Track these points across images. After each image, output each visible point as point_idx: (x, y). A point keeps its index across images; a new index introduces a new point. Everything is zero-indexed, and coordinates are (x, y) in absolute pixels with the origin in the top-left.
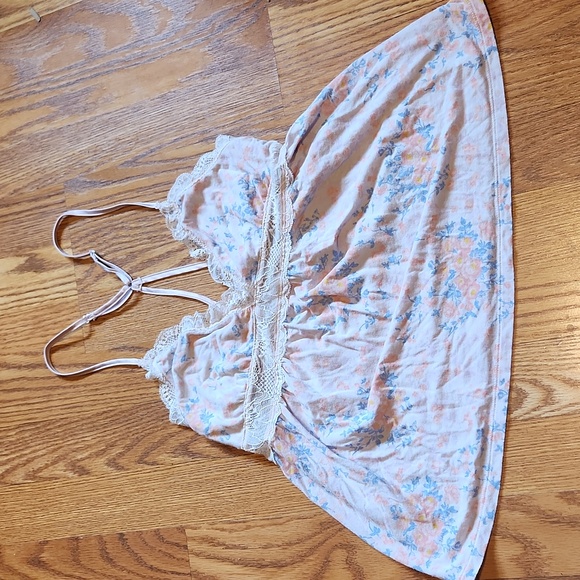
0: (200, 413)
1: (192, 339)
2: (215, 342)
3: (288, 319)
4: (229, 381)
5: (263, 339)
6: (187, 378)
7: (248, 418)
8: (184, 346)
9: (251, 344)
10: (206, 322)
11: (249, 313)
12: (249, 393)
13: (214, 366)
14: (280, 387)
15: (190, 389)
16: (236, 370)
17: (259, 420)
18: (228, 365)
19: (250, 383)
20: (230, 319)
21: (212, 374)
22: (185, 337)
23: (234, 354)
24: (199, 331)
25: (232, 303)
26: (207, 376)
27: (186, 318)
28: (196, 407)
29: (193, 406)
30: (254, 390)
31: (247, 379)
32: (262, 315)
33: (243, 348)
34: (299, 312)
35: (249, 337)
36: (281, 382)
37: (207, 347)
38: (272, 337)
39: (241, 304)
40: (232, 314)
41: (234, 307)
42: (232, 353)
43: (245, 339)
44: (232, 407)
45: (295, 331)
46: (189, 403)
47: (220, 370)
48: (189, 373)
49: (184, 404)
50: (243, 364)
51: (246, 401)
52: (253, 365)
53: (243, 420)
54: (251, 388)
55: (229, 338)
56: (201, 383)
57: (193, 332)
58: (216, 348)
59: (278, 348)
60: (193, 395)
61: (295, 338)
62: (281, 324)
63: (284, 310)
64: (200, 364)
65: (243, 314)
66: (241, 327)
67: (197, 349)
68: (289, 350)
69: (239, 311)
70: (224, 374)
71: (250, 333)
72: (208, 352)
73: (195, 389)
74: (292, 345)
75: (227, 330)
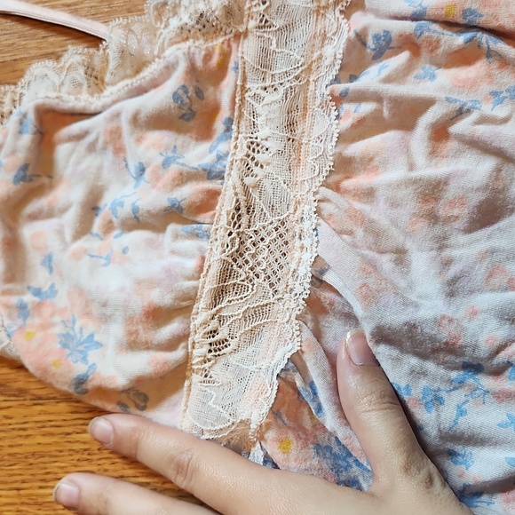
0: (58, 329)
1: (51, 121)
2: (116, 134)
3: (346, 75)
4: (150, 243)
5: (262, 133)
6: (28, 232)
7: (199, 352)
8: (27, 139)
9: (223, 147)
10: (96, 80)
11: (225, 56)
12: (209, 283)
13: (107, 202)
14: (305, 271)
15: (34, 258)
16: (175, 214)
17: (233, 359)
18: (152, 197)
19: (216, 256)
20: (169, 69)
21: (98, 222)
22: (31, 116)
23: (174, 169)
24: (72, 102)
25: (175, 23)
26: (83, 228)
27: (38, 68)
28: (47, 311)
29: (39, 306)
30: (226, 273)
31: (205, 244)
32: (265, 62)
33: (198, 154)
34: (379, 55)
35: (219, 126)
36: (308, 258)
37: (92, 148)
38: (291, 125)
39: (204, 26)
40: (177, 53)
41: (184, 33)
42: (166, 164)
43: (205, 133)
44: (157, 315)
45: (366, 108)
46: (28, 298)
47: (126, 211)
48: (34, 217)
49: (14, 300)
50: (197, 199)
51: (202, 304)
52: (225, 205)
53: (188, 357)
54: (215, 269)
55: (159, 121)
56: (65, 245)
57: (53, 103)
58: (119, 150)
59: (308, 160)
60: (40, 277)
61: (363, 129)
62: (321, 87)
63: (334, 50)
64: (68, 193)
65: (208, 57)
66: (199, 93)
67: (62, 151)
68: (344, 166)
69: (198, 47)
70: (136, 222)
71: (224, 113)
72: (92, 162)
73: (48, 261)
74: (356, 149)
75: (159, 98)
